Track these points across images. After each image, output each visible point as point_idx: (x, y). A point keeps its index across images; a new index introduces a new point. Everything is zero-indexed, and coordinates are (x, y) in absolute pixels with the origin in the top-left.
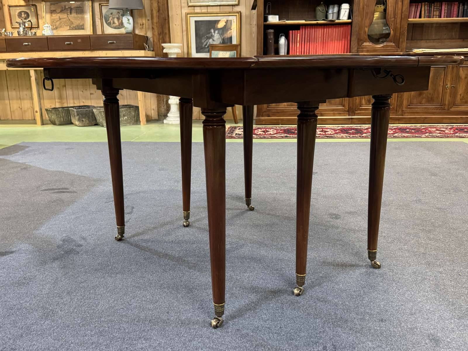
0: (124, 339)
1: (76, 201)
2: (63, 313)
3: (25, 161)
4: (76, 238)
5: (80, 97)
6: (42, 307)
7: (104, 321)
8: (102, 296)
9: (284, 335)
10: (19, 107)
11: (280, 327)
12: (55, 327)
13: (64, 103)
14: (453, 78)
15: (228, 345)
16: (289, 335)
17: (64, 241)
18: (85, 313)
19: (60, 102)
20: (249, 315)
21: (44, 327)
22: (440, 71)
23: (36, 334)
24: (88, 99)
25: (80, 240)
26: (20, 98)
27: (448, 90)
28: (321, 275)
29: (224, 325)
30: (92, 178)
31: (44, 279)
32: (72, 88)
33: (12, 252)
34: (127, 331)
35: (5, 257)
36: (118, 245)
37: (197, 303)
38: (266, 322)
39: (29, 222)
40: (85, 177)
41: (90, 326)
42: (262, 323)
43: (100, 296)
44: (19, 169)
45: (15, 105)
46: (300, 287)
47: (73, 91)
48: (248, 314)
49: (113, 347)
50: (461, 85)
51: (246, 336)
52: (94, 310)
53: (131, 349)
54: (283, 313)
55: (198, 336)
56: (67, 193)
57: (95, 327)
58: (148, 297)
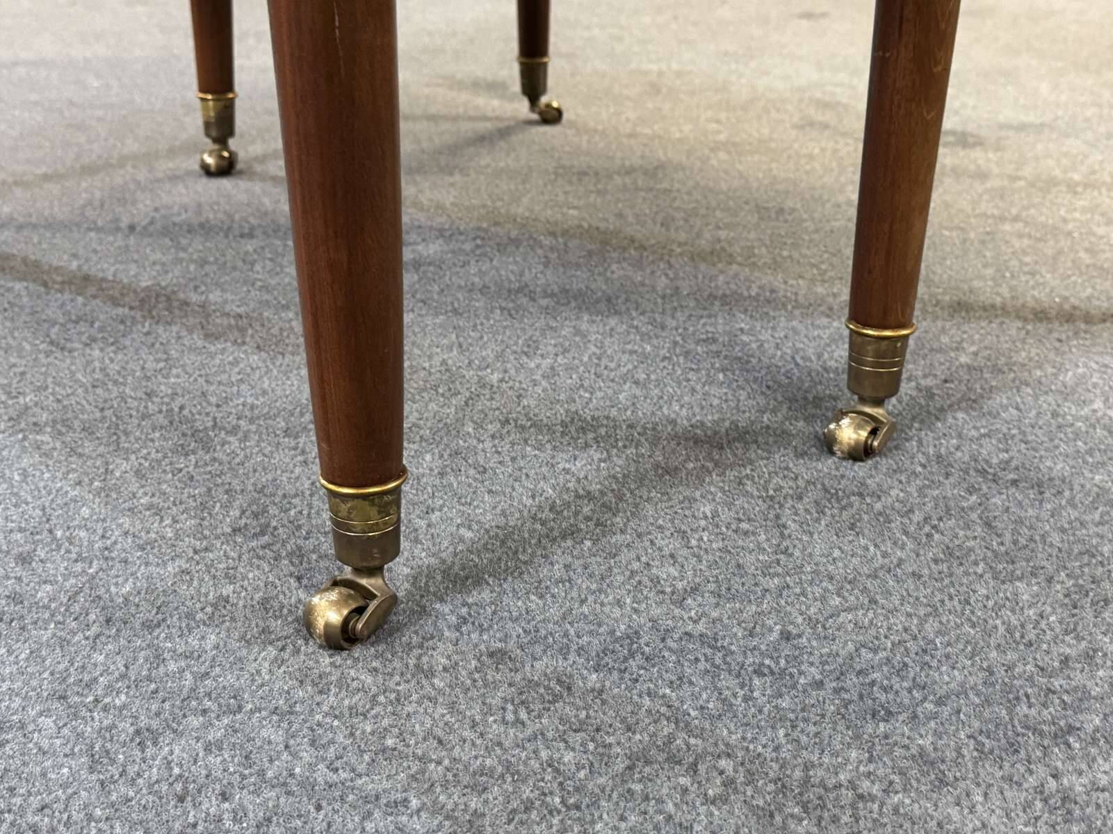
9: (819, 685)
11: (786, 636)
15: (424, 759)
16: (851, 680)
20: (567, 567)
28: (964, 359)
29: (399, 628)
37: (227, 507)
38: (680, 603)
42: (656, 611)
46: (868, 410)
48: (560, 559)
51: (556, 698)
54: (785, 552)
55: (208, 704)
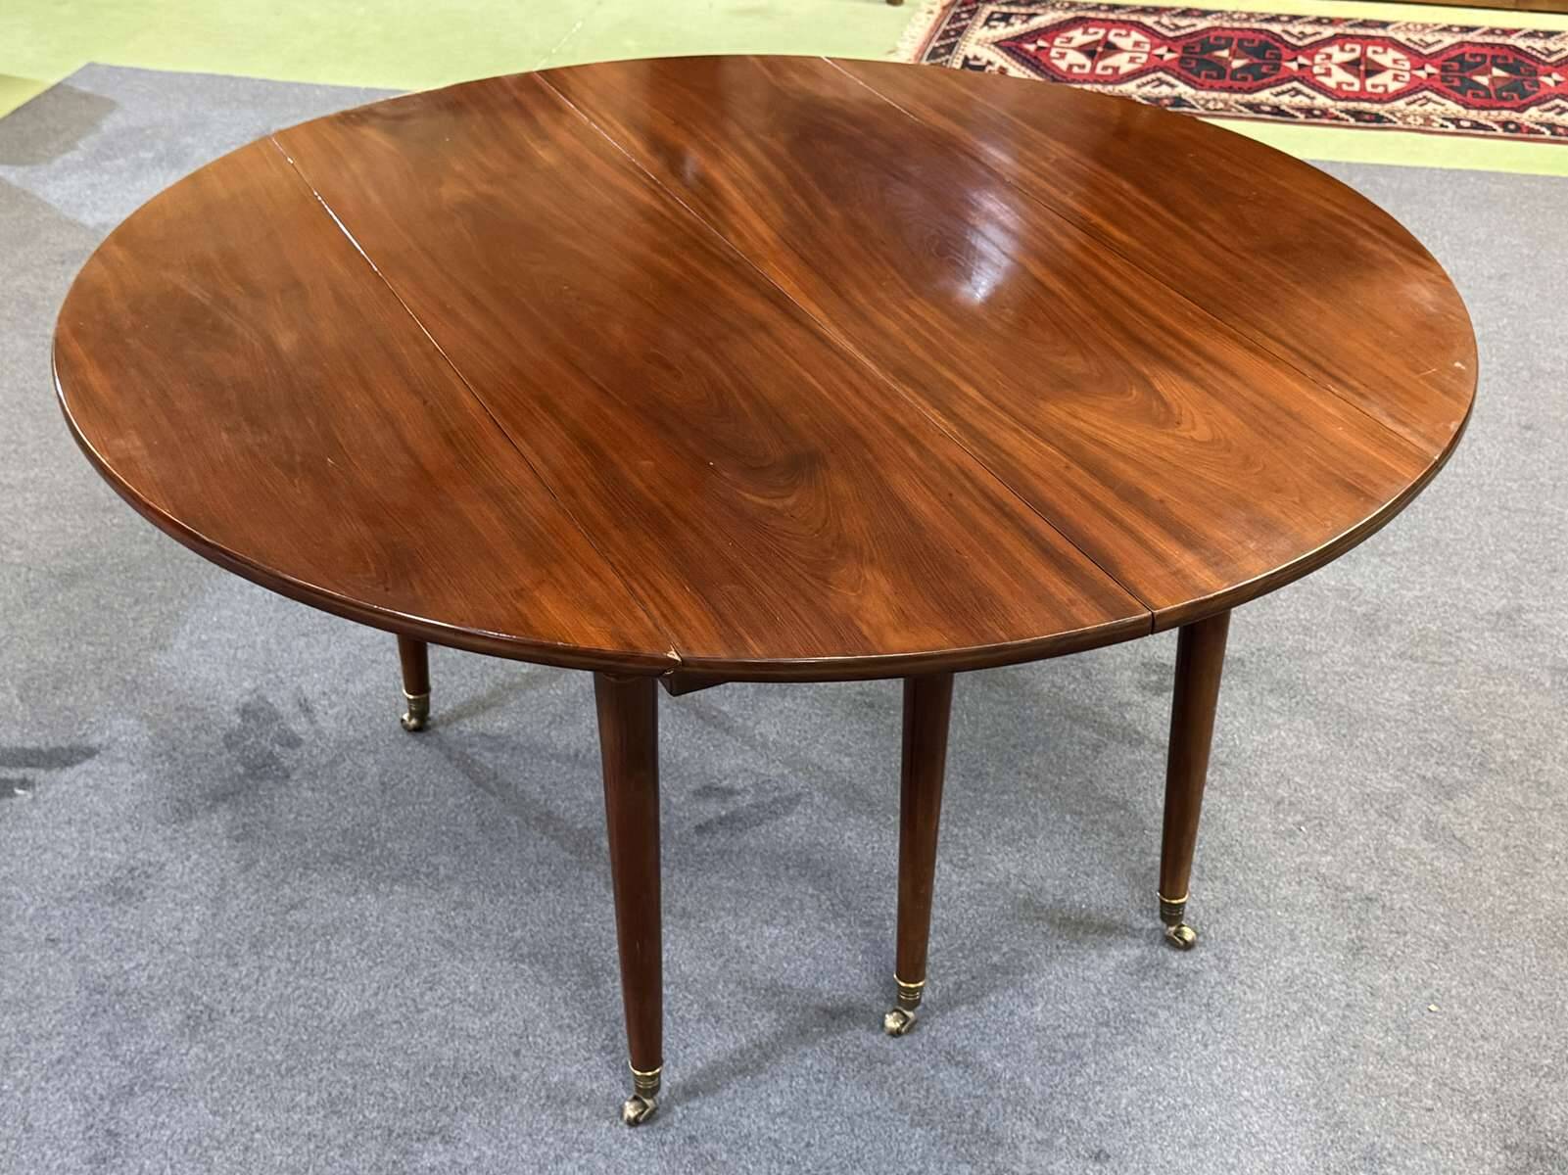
0: (391, 1132)
2: (237, 1021)
4: (282, 702)
6: (181, 992)
7: (345, 1064)
8: (345, 966)
12: (217, 1072)
17: (245, 712)
18: (296, 1025)
20: (736, 1092)
21: (189, 1067)
23: (167, 1089)
25: (295, 716)
29: (657, 1119)
31: (186, 879)
33: (90, 753)
34: (401, 1105)
35: (69, 774)
36: (409, 753)
37: (601, 1030)
39: (137, 602)
41: (307, 1075)
42: (762, 1124)
43: (339, 967)
46: (904, 1011)
48: (734, 1086)
49: (359, 1155)
52: (320, 1017)
53: (406, 1168)
54: (831, 1096)
55: (581, 1147)
57: (321, 1080)
58: (471, 989)
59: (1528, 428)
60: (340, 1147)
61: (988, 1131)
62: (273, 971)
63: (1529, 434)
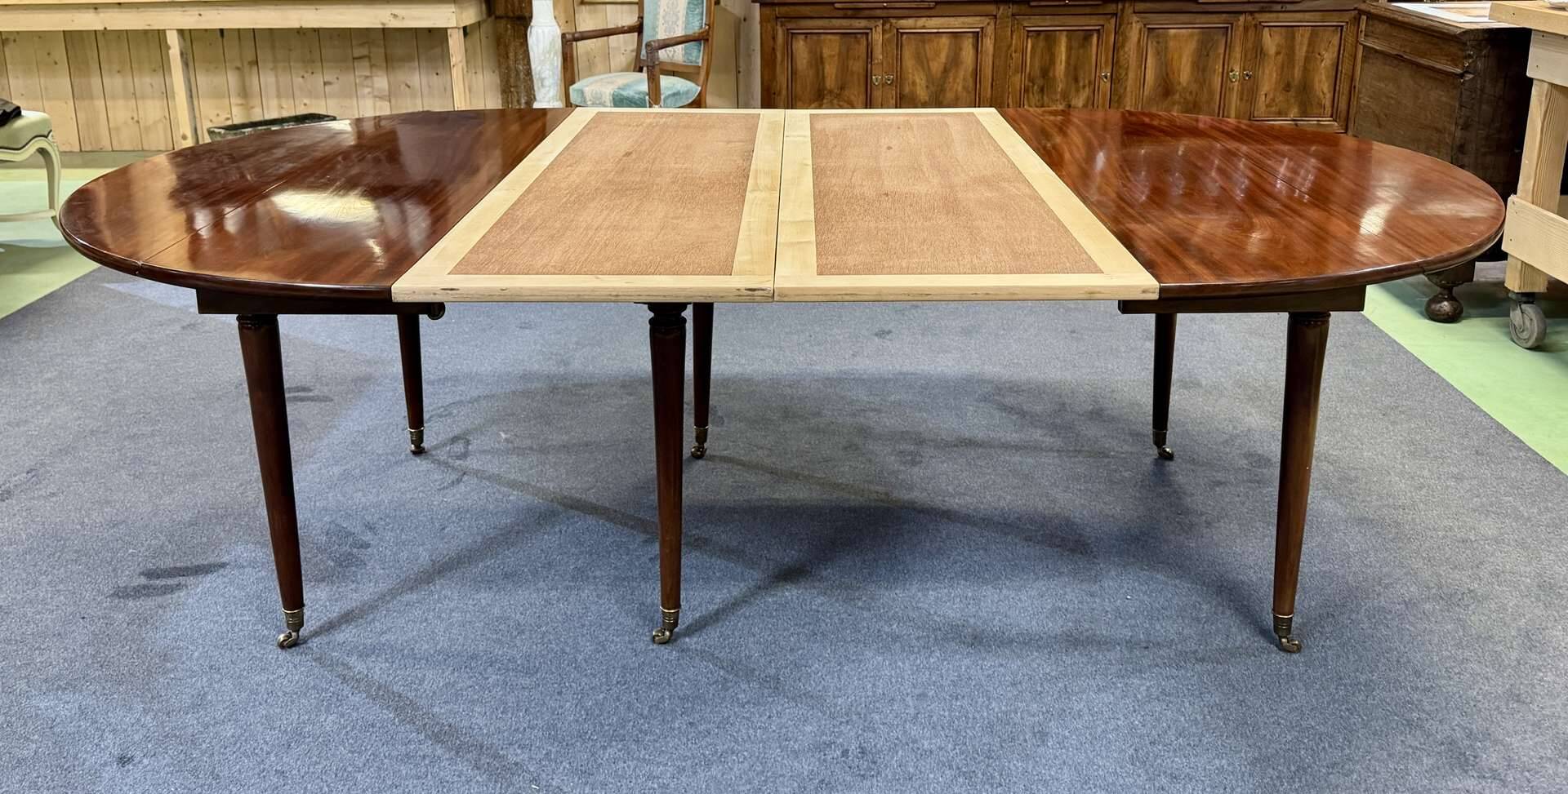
0: (482, 747)
1: (335, 426)
2: (357, 699)
3: (185, 303)
4: (355, 526)
5: (297, 93)
6: (314, 687)
8: (427, 661)
10: (133, 118)
11: (770, 717)
12: (349, 729)
13: (252, 108)
14: (1246, 56)
19: (242, 105)
22: (1216, 38)
24: (317, 97)
25: (363, 532)
26: (134, 94)
27: (1236, 83)
30: (361, 355)
32: (274, 69)
33: (223, 565)
34: (485, 731)
35: (210, 577)
37: (614, 674)
38: (743, 707)
39: (241, 485)
40: (344, 351)
44: (177, 328)
45: (121, 112)
47: (276, 77)
50: (1267, 72)
51: (706, 736)
52: (417, 690)
56: (309, 402)
57: (425, 724)
58: (519, 662)
59: (1073, 332)
60: (447, 759)
61: (884, 694)
62: (377, 669)
63: (1074, 335)
